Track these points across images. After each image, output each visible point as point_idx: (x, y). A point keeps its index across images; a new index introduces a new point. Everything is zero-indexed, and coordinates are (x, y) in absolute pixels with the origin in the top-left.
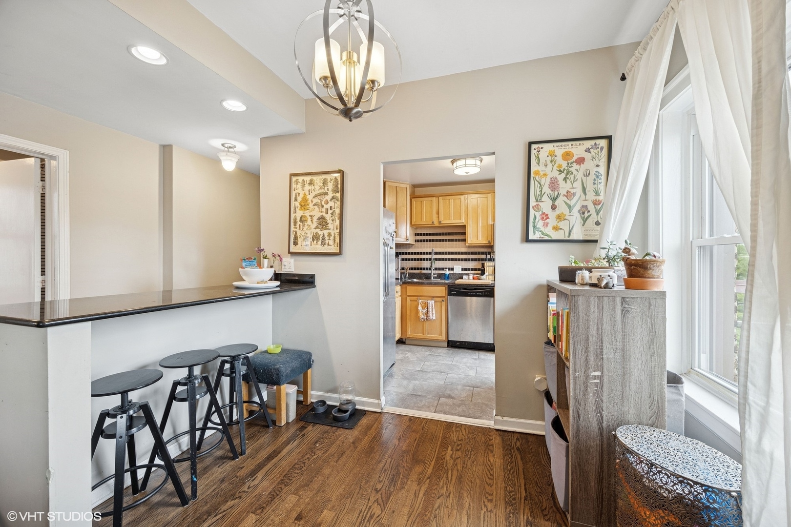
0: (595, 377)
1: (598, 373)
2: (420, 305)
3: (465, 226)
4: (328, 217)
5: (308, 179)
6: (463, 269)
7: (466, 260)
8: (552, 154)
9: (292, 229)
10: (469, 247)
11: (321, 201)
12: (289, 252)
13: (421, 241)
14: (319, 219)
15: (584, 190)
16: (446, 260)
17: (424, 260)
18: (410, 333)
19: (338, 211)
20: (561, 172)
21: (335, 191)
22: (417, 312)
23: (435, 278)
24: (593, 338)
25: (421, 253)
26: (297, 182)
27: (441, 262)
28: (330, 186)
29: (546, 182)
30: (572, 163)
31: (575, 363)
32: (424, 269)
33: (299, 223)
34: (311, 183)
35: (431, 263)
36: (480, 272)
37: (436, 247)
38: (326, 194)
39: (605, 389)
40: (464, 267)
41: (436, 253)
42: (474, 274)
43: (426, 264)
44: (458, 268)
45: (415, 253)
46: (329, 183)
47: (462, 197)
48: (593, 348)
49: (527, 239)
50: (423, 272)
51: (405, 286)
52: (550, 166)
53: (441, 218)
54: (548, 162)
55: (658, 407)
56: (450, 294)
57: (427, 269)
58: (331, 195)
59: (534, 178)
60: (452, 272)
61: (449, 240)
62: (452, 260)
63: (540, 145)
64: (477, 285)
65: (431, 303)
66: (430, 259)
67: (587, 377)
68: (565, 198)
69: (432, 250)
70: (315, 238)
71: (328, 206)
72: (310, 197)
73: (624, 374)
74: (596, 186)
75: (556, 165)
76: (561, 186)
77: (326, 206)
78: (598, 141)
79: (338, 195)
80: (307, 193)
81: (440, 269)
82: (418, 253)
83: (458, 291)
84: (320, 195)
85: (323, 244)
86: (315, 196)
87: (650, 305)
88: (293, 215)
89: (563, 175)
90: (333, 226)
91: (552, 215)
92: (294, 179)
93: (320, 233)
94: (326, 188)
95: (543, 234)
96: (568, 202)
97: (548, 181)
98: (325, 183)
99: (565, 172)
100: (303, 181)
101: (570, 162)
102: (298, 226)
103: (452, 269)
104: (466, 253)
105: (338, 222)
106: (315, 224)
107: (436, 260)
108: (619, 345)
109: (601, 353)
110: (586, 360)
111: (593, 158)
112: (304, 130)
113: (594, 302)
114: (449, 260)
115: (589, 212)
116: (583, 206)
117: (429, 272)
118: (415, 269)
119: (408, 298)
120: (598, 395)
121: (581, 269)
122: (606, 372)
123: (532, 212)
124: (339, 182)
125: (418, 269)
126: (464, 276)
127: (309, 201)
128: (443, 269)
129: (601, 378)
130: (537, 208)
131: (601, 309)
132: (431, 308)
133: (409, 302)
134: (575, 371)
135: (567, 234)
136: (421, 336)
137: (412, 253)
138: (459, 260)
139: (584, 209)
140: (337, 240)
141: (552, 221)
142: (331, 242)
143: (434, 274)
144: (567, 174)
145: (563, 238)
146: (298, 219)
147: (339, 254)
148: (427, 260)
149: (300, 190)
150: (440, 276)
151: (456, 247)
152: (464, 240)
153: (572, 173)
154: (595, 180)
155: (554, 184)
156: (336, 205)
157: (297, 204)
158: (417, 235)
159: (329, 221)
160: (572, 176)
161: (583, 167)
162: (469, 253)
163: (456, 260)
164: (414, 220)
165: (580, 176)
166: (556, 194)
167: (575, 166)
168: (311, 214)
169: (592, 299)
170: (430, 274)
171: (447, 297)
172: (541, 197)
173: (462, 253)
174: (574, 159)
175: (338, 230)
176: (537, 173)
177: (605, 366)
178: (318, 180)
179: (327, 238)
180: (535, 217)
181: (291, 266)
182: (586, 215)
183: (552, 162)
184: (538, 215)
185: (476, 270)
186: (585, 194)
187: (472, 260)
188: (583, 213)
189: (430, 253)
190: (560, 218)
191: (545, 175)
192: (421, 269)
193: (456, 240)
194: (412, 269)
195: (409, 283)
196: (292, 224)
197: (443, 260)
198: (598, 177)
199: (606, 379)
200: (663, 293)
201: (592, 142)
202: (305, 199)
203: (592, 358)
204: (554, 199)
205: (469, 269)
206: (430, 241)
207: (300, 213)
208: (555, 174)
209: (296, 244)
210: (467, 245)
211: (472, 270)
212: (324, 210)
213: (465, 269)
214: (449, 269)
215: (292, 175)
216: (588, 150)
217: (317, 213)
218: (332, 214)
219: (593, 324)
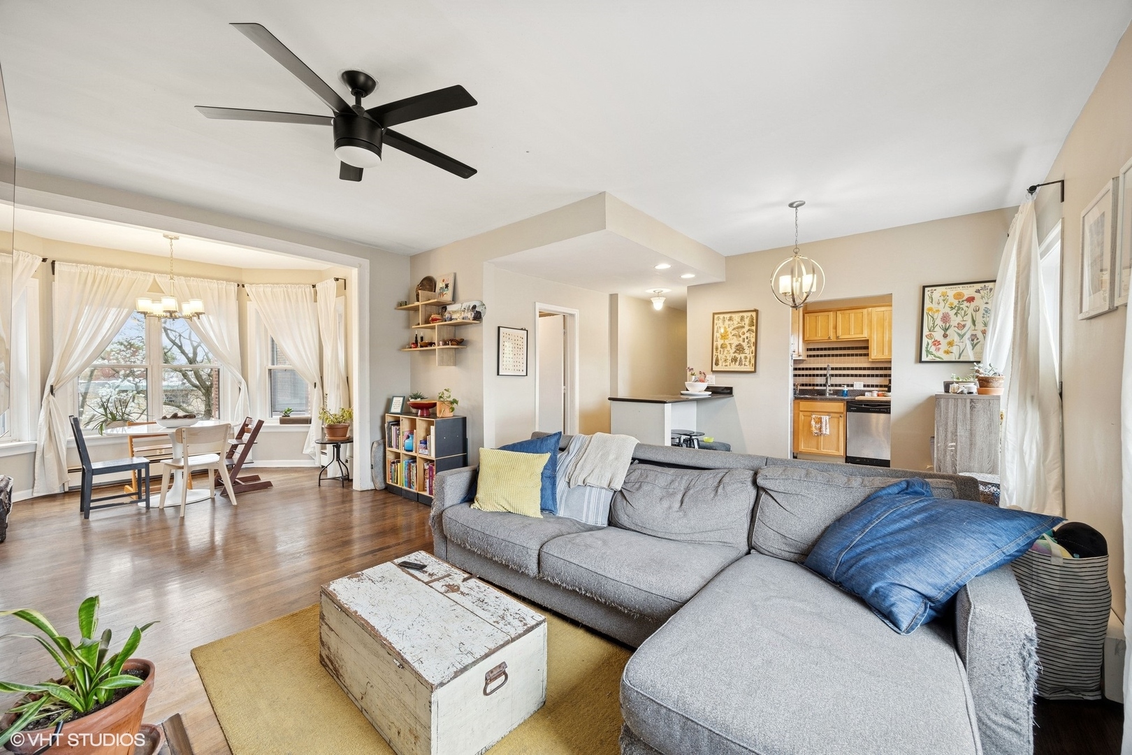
0: (952, 446)
1: (954, 444)
2: (813, 420)
3: (868, 340)
4: (745, 345)
5: (727, 316)
6: (865, 386)
7: (868, 376)
8: (944, 295)
9: (714, 353)
10: (873, 362)
11: (739, 333)
12: (712, 371)
13: (814, 356)
14: (737, 346)
15: (974, 322)
16: (844, 375)
17: (817, 375)
18: (802, 448)
19: (753, 340)
20: (952, 308)
21: (751, 324)
22: (810, 426)
23: (830, 394)
24: (950, 423)
25: (814, 369)
26: (719, 319)
27: (838, 378)
28: (747, 321)
29: (938, 317)
30: (963, 301)
31: (938, 438)
32: (817, 385)
33: (719, 349)
34: (730, 319)
35: (827, 379)
36: (886, 389)
37: (833, 363)
38: (743, 327)
39: (958, 453)
40: (866, 384)
41: (832, 369)
42: (879, 391)
43: (820, 380)
44: (859, 385)
45: (807, 369)
46: (745, 319)
47: (865, 311)
48: (950, 429)
49: (921, 361)
50: (816, 388)
51: (797, 401)
52: (942, 304)
53: (840, 332)
54: (941, 301)
55: (994, 463)
56: (849, 409)
57: (821, 385)
58: (747, 328)
59: (928, 314)
60: (851, 388)
61: (848, 355)
62: (852, 375)
63: (934, 288)
64: (882, 402)
65: (825, 418)
66: (825, 375)
67: (946, 446)
68: (956, 329)
69: (828, 366)
70: (734, 360)
71: (745, 336)
72: (729, 330)
73: (971, 444)
74: (985, 319)
75: (948, 303)
76: (952, 319)
77: (743, 337)
78: (987, 284)
79: (754, 328)
80: (727, 327)
81: (836, 385)
82: (810, 369)
83: (857, 406)
84: (738, 328)
85: (740, 364)
86: (734, 329)
87: (990, 403)
88: (715, 343)
89: (954, 311)
90: (748, 352)
91: (944, 342)
92: (716, 316)
93: (738, 356)
94: (743, 323)
95: (935, 356)
96: (960, 332)
97: (940, 315)
98: (742, 319)
99: (956, 308)
100: (724, 318)
101: (961, 300)
102: (719, 351)
103: (852, 386)
104: (869, 369)
105: (753, 348)
106: (734, 350)
107: (832, 375)
108: (968, 427)
109: (956, 432)
110: (946, 436)
111: (982, 297)
112: (724, 280)
113: (951, 402)
114: (848, 375)
115: (978, 339)
116: (972, 335)
117: (824, 388)
118: (806, 385)
119: (801, 413)
120: (954, 457)
121: (952, 383)
122: (959, 443)
123: (925, 340)
124: (755, 318)
125: (810, 385)
126: (866, 393)
127: (729, 333)
128: (840, 385)
129: (956, 447)
130: (930, 337)
131: (956, 406)
132: (824, 423)
133: (802, 417)
134: (938, 443)
135: (957, 356)
136: (814, 450)
137: (803, 369)
138: (860, 376)
139: (973, 337)
140: (753, 361)
141: (944, 346)
142: (747, 363)
143: (830, 390)
144: (958, 310)
145: (954, 360)
146: (719, 346)
147: (755, 371)
148: (821, 375)
149: (721, 324)
150: (836, 392)
151: (857, 362)
152: (867, 355)
153: (963, 309)
154: (984, 314)
155: (945, 318)
156: (751, 336)
157: (718, 335)
158: (808, 350)
159: (746, 347)
160: (963, 312)
161: (973, 305)
162: (873, 369)
163: (856, 376)
164: (807, 335)
165: (970, 311)
166: (948, 325)
167: (966, 304)
168: (730, 342)
169: (950, 400)
170: (825, 390)
171: (845, 413)
172: (934, 328)
173: (864, 369)
174: (965, 298)
175: (754, 354)
176: (930, 309)
177: (958, 439)
178: (736, 317)
179: (743, 360)
180: (928, 344)
181: (713, 381)
182: (975, 341)
183: (944, 300)
184: (930, 342)
185: (881, 386)
186: (974, 324)
187: (877, 376)
188: (973, 340)
189: (825, 369)
190: (951, 344)
191: (938, 311)
192: (814, 385)
193: (857, 355)
194: (803, 385)
195: (802, 398)
196: (714, 350)
197: (840, 375)
198: (987, 312)
199: (959, 447)
200: (998, 398)
201: (982, 285)
202: (726, 332)
203: (949, 435)
204: (946, 330)
205: (873, 386)
206: (825, 356)
207: (720, 342)
208: (947, 310)
209: (717, 364)
210: (870, 360)
211: (877, 386)
212: (741, 339)
213: (868, 386)
214: (848, 386)
215: (714, 314)
216: (978, 291)
217: (735, 342)
218: (748, 342)
219: (951, 415)
